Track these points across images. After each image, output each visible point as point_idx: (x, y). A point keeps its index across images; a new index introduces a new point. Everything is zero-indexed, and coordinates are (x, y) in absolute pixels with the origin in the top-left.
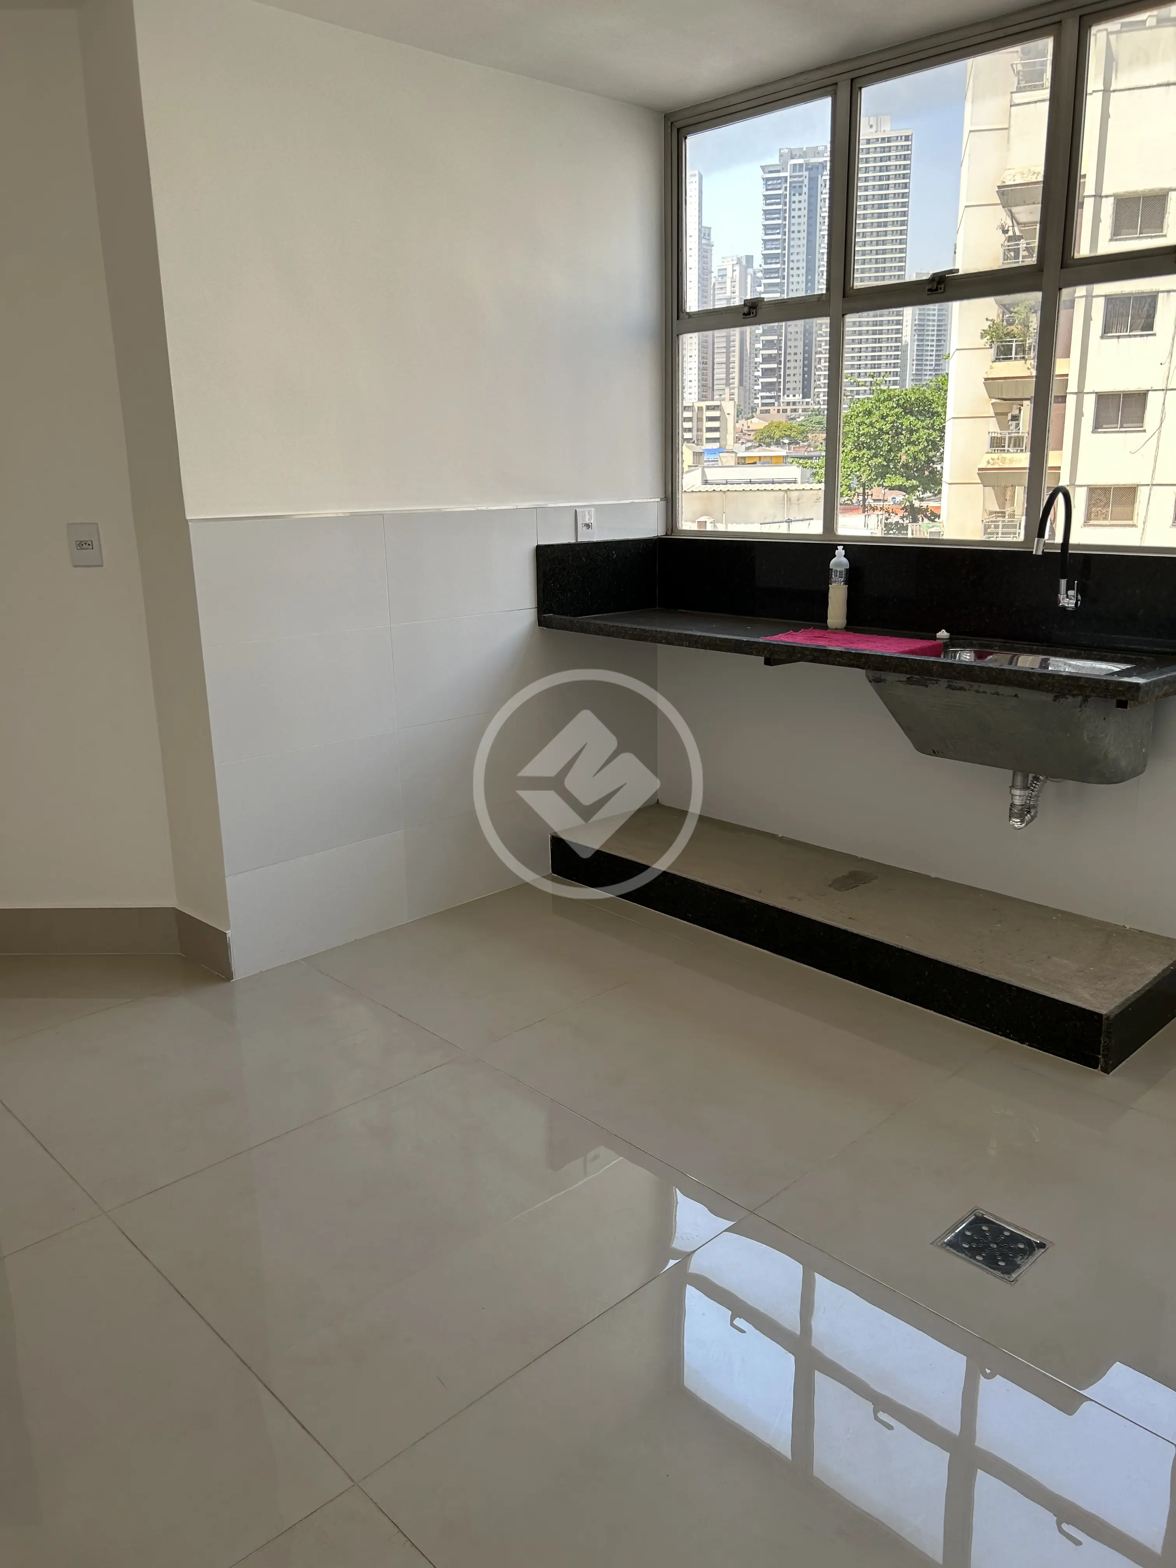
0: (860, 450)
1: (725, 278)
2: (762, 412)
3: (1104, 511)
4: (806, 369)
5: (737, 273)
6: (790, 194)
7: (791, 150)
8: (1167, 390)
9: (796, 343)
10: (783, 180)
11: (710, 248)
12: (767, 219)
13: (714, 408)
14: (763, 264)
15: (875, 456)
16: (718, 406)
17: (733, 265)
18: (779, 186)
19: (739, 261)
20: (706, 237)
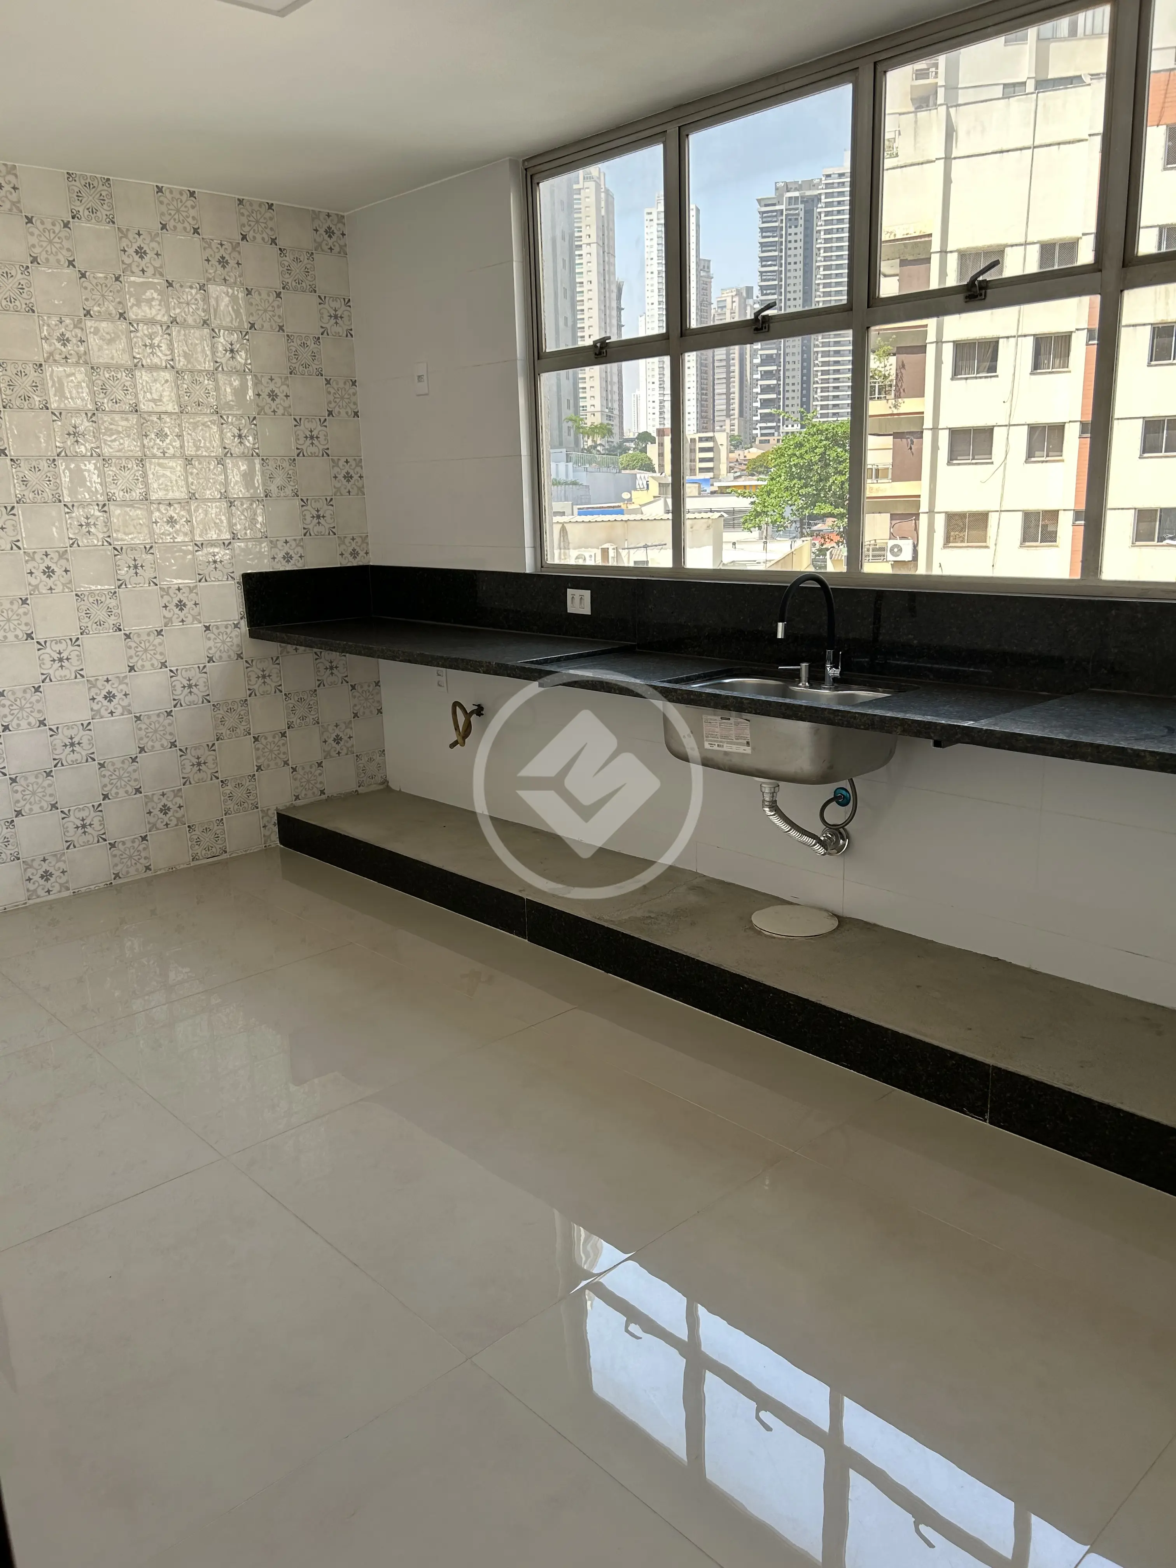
0: (791, 480)
1: (724, 309)
2: (761, 442)
3: (961, 535)
4: (804, 399)
5: (736, 305)
6: (786, 227)
7: (786, 184)
8: (1010, 425)
9: (794, 373)
10: (779, 213)
11: (709, 280)
12: (763, 252)
13: (707, 439)
14: (759, 295)
15: (806, 486)
16: (711, 437)
17: (732, 296)
18: (775, 219)
19: (739, 293)
20: (706, 269)
